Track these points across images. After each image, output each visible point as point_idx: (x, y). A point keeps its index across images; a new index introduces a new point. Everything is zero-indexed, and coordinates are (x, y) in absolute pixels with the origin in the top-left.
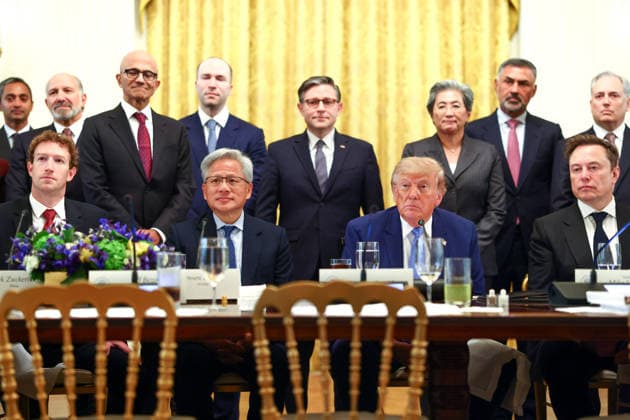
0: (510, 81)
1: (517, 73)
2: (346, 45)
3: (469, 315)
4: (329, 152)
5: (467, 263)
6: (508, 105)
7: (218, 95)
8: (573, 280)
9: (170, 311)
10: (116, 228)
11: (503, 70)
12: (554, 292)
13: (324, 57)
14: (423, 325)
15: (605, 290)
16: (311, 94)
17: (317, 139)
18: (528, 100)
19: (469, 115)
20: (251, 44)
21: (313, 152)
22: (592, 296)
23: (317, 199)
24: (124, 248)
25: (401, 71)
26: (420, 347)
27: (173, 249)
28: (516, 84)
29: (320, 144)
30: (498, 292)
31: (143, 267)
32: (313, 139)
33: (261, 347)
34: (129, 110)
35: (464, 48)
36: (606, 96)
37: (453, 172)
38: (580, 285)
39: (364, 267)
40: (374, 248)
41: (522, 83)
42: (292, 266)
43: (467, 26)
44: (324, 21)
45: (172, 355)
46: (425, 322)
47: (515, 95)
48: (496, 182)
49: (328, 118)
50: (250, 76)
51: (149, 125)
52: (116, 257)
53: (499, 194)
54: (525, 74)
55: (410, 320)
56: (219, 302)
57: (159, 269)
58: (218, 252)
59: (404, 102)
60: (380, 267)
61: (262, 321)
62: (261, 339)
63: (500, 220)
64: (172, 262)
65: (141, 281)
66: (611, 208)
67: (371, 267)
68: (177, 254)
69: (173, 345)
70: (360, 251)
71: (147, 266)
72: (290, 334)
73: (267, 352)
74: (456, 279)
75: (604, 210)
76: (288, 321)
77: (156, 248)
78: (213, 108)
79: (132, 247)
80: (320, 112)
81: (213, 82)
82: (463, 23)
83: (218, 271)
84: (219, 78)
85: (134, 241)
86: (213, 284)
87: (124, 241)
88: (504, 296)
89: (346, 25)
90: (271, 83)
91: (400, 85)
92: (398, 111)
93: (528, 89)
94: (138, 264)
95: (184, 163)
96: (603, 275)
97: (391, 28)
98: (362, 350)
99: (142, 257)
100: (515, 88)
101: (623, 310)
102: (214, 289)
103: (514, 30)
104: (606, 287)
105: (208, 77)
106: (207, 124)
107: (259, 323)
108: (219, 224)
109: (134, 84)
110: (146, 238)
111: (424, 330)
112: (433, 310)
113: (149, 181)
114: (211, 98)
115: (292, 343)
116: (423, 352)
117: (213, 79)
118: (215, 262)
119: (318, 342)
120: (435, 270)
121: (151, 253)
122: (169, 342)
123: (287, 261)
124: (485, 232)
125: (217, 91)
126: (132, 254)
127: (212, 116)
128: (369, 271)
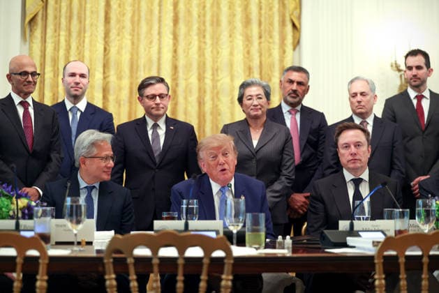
0: (291, 82)
1: (295, 76)
2: (175, 51)
3: (263, 255)
4: (162, 132)
5: (262, 216)
6: (289, 99)
7: (81, 88)
8: (338, 228)
9: (43, 251)
10: (4, 188)
11: (286, 74)
12: (323, 237)
13: (159, 59)
14: (229, 264)
15: (359, 236)
16: (149, 91)
17: (153, 123)
18: (303, 96)
19: (269, 104)
20: (105, 49)
21: (150, 133)
22: (350, 240)
23: (153, 166)
24: (10, 203)
25: (215, 71)
26: (227, 280)
27: (45, 204)
28: (295, 84)
29: (155, 126)
30: (284, 238)
31: (24, 218)
32: (150, 123)
33: (110, 279)
34: (17, 99)
35: (261, 56)
36: (359, 95)
37: (255, 146)
38: (343, 232)
39: (187, 219)
40: (195, 205)
41: (299, 83)
42: (134, 217)
43: (263, 39)
44: (159, 33)
45: (45, 284)
46: (232, 261)
47: (295, 91)
48: (287, 155)
49: (163, 108)
50: (104, 73)
51: (31, 110)
52: (4, 209)
53: (288, 164)
54: (301, 77)
55: (220, 259)
56: (79, 243)
57: (35, 219)
58: (79, 207)
59: (218, 93)
60: (198, 219)
61: (111, 260)
62: (110, 274)
63: (289, 183)
64: (44, 214)
65: (21, 228)
66: (365, 176)
67: (192, 219)
68: (48, 208)
69: (46, 278)
70: (184, 206)
71: (27, 217)
72: (132, 270)
73: (114, 283)
74: (255, 227)
75: (361, 177)
76: (130, 261)
77: (33, 204)
78: (76, 98)
79: (15, 202)
80: (157, 104)
81: (78, 79)
82: (260, 37)
83: (78, 222)
84: (82, 76)
85: (17, 198)
86: (75, 232)
87: (10, 198)
88: (288, 240)
89: (175, 37)
90: (120, 78)
91: (214, 81)
92: (213, 99)
93: (303, 88)
94: (20, 215)
95: (55, 139)
96: (358, 225)
97: (208, 40)
98: (184, 282)
99: (23, 209)
100: (295, 87)
101: (370, 250)
102: (76, 235)
103: (297, 43)
104: (360, 233)
105: (73, 75)
106: (70, 110)
107: (108, 262)
108: (83, 184)
109: (26, 83)
110: (26, 196)
111: (231, 267)
112: (238, 251)
113: (31, 152)
114: (76, 90)
115: (133, 277)
116: (230, 283)
117: (78, 76)
118: (77, 215)
119: (152, 275)
120: (239, 222)
121: (29, 207)
122: (42, 276)
123: (130, 213)
124: (276, 192)
125: (81, 85)
126: (16, 208)
127: (75, 104)
128: (190, 222)
